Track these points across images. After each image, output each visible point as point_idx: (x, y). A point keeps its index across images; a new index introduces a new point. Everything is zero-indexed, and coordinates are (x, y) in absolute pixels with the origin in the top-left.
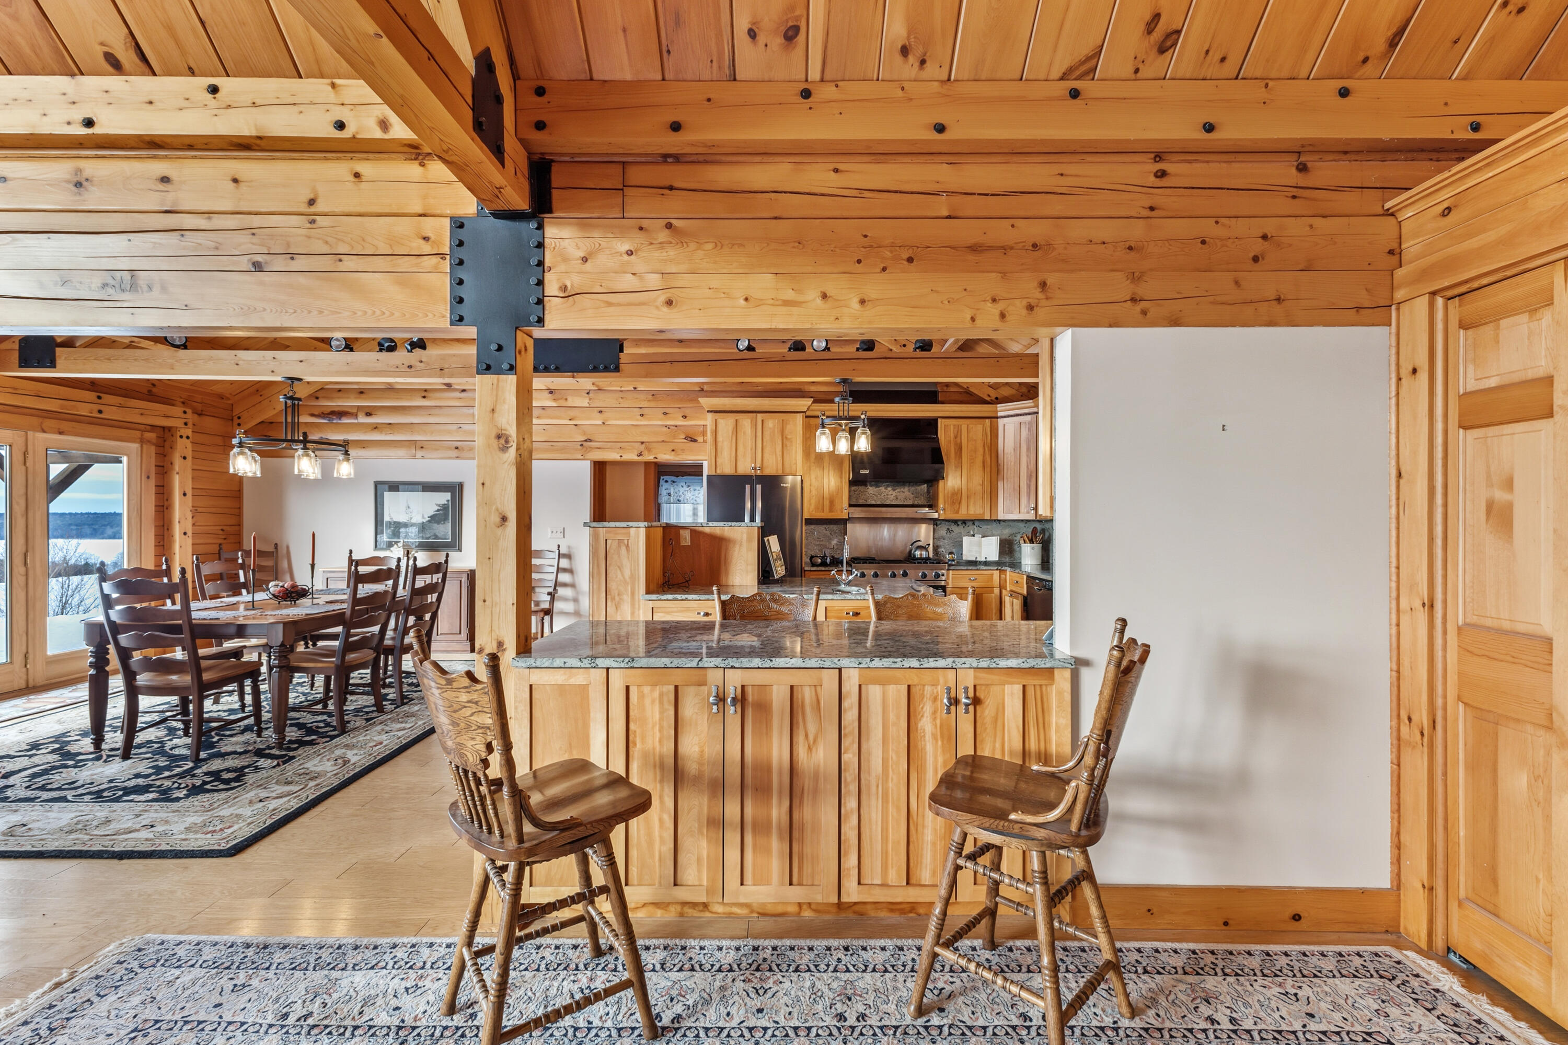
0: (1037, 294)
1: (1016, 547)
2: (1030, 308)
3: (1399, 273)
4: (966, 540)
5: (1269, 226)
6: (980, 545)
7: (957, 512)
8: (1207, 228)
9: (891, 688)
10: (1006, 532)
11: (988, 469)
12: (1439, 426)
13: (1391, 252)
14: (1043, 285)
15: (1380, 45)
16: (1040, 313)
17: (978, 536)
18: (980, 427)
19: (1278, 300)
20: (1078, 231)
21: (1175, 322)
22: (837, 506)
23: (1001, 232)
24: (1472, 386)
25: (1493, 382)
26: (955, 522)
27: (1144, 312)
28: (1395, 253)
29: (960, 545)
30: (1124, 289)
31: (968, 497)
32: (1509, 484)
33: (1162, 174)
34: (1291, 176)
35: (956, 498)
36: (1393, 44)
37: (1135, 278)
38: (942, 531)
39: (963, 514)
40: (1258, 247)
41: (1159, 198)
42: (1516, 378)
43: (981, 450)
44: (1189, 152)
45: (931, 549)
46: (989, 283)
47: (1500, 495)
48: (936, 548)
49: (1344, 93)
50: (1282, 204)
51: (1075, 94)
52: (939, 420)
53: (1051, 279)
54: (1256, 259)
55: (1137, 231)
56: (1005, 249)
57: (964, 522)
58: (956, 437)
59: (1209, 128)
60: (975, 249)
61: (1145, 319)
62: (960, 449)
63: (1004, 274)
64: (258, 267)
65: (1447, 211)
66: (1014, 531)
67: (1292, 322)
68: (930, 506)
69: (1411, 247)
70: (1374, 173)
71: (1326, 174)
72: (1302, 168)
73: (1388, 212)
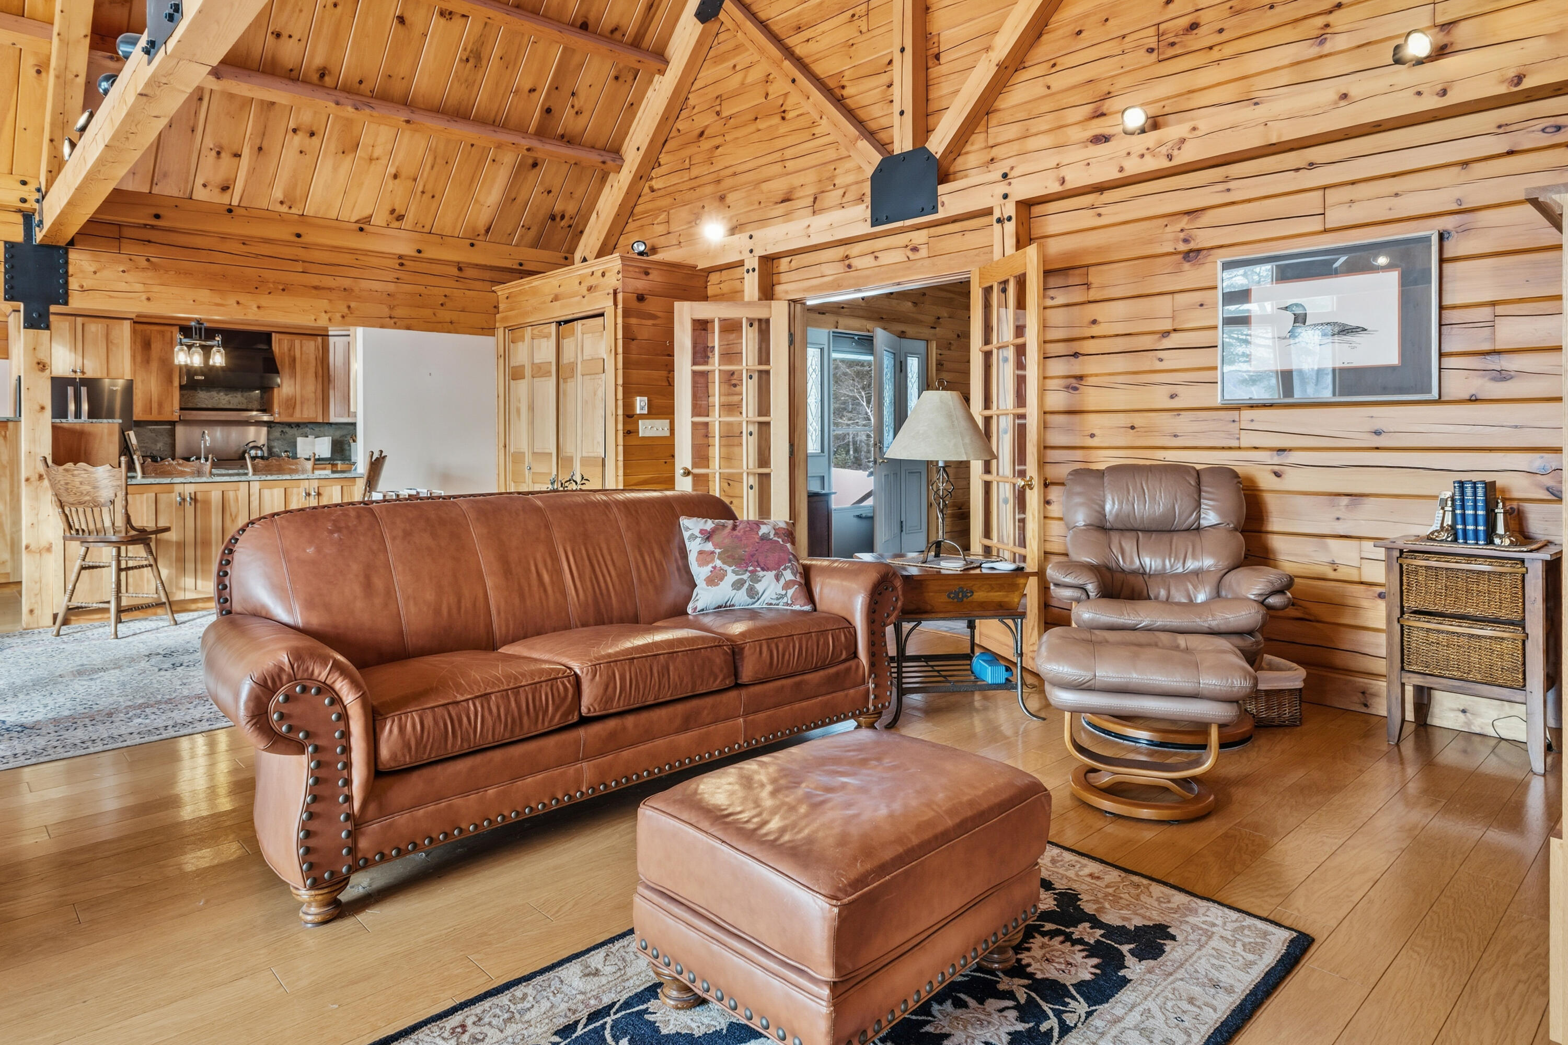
0: (346, 310)
1: (346, 447)
2: (343, 317)
3: (498, 316)
4: (300, 440)
5: (447, 291)
6: (313, 444)
7: (292, 415)
8: (421, 289)
9: (276, 491)
10: (338, 434)
11: (320, 380)
12: (507, 378)
13: (495, 307)
14: (349, 307)
15: (483, 232)
16: (348, 319)
17: (311, 438)
18: (312, 344)
19: (451, 322)
20: (364, 284)
21: (408, 328)
22: (168, 409)
23: (328, 282)
24: (512, 364)
25: (515, 364)
26: (290, 425)
27: (395, 323)
29: (294, 445)
30: (385, 311)
31: (302, 403)
32: (520, 400)
33: (400, 265)
34: (455, 271)
35: (291, 404)
36: (487, 231)
37: (391, 308)
38: (277, 433)
39: (297, 417)
40: (443, 300)
41: (401, 275)
42: (520, 364)
43: (313, 362)
44: (413, 259)
45: (265, 449)
46: (324, 304)
47: (518, 404)
48: (270, 449)
49: (472, 245)
50: (453, 284)
51: (362, 230)
52: (273, 335)
53: (353, 305)
54: (442, 305)
55: (391, 287)
56: (330, 289)
57: (298, 425)
58: (290, 350)
59: (419, 251)
60: (316, 288)
61: (395, 326)
62: (294, 360)
63: (330, 301)
65: (508, 296)
67: (457, 332)
68: (264, 411)
69: (502, 307)
70: (488, 275)
71: (469, 273)
72: (460, 269)
73: (493, 291)
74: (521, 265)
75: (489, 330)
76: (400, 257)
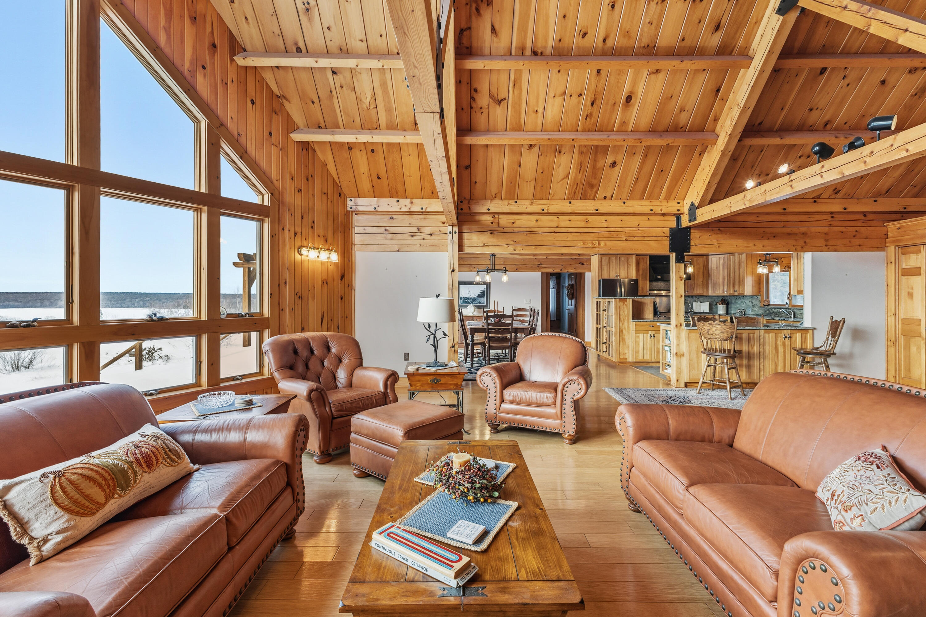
0: (803, 244)
1: (716, 306)
2: (802, 247)
3: (887, 240)
4: (694, 304)
5: (857, 229)
6: (700, 306)
7: (693, 293)
8: (843, 229)
9: (771, 334)
11: (705, 276)
12: (897, 275)
14: (805, 242)
15: (885, 192)
16: (804, 249)
17: (699, 302)
18: (702, 259)
19: (860, 246)
20: (813, 230)
21: (836, 251)
22: (645, 291)
23: (795, 230)
24: (904, 267)
25: (909, 267)
26: (689, 297)
27: (829, 248)
28: (886, 235)
30: (824, 243)
31: (697, 287)
32: (912, 288)
33: (833, 217)
34: (862, 217)
36: (887, 192)
37: (827, 241)
40: (854, 233)
41: (832, 223)
42: (914, 266)
44: (840, 213)
46: (793, 242)
47: (911, 291)
49: (875, 201)
50: (860, 224)
51: (815, 202)
53: (807, 241)
54: (854, 236)
55: (826, 230)
56: (796, 234)
57: (693, 297)
59: (845, 209)
60: (789, 234)
61: (829, 250)
63: (796, 240)
64: (626, 240)
65: (899, 229)
66: (713, 300)
67: (863, 251)
69: (890, 234)
70: (881, 217)
71: (870, 217)
72: (865, 216)
73: (885, 226)
74: (905, 208)
75: (882, 248)
76: (832, 213)
